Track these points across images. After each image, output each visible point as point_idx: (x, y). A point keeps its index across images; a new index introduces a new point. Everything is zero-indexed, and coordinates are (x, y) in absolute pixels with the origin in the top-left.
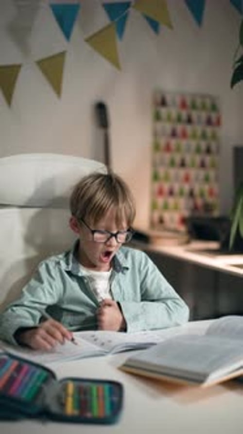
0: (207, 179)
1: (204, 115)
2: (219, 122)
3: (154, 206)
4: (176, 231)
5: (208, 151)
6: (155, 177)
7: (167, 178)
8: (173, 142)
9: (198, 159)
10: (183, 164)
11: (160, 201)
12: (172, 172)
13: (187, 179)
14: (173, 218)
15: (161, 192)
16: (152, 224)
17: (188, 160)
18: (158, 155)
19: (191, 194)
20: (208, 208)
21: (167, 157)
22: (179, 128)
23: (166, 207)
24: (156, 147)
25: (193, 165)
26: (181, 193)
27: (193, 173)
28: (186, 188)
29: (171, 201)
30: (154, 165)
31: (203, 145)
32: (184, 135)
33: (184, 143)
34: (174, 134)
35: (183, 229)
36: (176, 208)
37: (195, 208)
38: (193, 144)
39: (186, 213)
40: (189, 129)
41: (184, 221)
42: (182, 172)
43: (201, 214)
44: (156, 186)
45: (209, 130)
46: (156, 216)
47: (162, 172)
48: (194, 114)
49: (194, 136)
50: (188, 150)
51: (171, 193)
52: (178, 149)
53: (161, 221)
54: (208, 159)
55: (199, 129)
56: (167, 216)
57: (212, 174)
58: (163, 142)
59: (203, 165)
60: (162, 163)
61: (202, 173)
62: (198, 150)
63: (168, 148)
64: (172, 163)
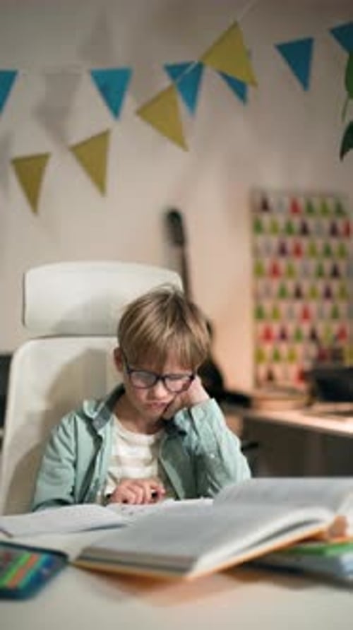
0: (335, 315)
1: (326, 223)
2: (348, 231)
3: (259, 357)
4: (292, 392)
5: (335, 273)
6: (259, 314)
7: (276, 314)
8: (283, 264)
9: (320, 287)
10: (298, 294)
11: (268, 349)
12: (284, 306)
13: (306, 315)
14: (287, 373)
15: (268, 336)
16: (258, 383)
17: (306, 287)
18: (262, 283)
19: (313, 336)
20: (337, 355)
21: (275, 285)
22: (290, 243)
23: (277, 357)
24: (258, 271)
25: (313, 294)
26: (298, 336)
27: (314, 306)
28: (306, 329)
29: (284, 348)
30: (257, 296)
31: (327, 266)
32: (298, 251)
33: (297, 264)
34: (283, 251)
35: (303, 387)
36: (292, 357)
37: (321, 357)
38: (312, 264)
39: (308, 366)
40: (305, 243)
41: (303, 376)
42: (298, 307)
43: (328, 364)
44: (261, 327)
45: (334, 244)
46: (263, 371)
47: (268, 306)
48: (311, 223)
49: (313, 252)
50: (306, 273)
51: (283, 336)
52: (290, 272)
53: (270, 377)
54: (335, 286)
55: (320, 243)
56: (278, 370)
57: (343, 307)
58: (267, 263)
59: (328, 294)
60: (268, 292)
61: (328, 307)
62: (320, 273)
63: (275, 272)
64: (282, 293)
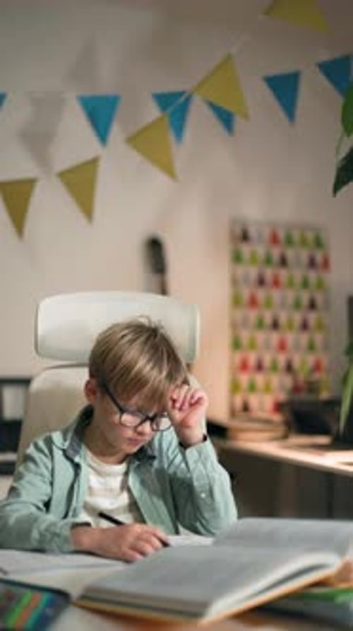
0: (311, 347)
1: (304, 255)
2: (326, 264)
3: (235, 387)
4: (267, 422)
5: (312, 305)
6: (236, 345)
7: (253, 345)
8: (261, 294)
9: (297, 318)
10: (275, 325)
11: (244, 379)
12: (261, 336)
13: (282, 346)
14: (263, 403)
15: (244, 366)
16: (233, 413)
17: (283, 319)
18: (239, 314)
19: (289, 368)
20: (312, 387)
21: (253, 315)
22: (269, 273)
23: (252, 388)
24: (236, 301)
25: (290, 326)
26: (274, 368)
27: (290, 338)
28: (282, 359)
29: (260, 379)
30: (234, 326)
31: (305, 298)
32: (276, 283)
33: (276, 295)
34: (261, 282)
35: (277, 418)
36: (267, 389)
37: (296, 389)
38: (290, 295)
39: (282, 397)
40: (283, 274)
41: (279, 407)
42: (275, 337)
43: (304, 396)
44: (238, 358)
45: (313, 276)
46: (238, 401)
47: (245, 336)
48: (290, 254)
49: (291, 284)
50: (283, 305)
51: (259, 367)
52: (269, 304)
53: (246, 408)
54: (312, 318)
55: (298, 275)
56: (254, 401)
57: (319, 338)
58: (245, 293)
59: (305, 326)
60: (245, 323)
61: (304, 338)
62: (297, 305)
63: (253, 302)
64: (260, 324)
